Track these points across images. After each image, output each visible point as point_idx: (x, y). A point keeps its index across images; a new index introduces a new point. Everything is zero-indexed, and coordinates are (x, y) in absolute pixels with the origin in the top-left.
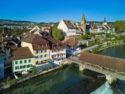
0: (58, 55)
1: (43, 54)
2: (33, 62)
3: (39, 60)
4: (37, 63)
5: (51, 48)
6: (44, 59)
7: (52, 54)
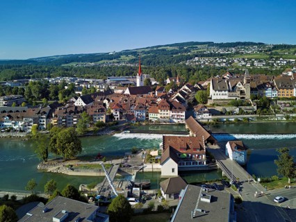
0: (178, 116)
1: (166, 112)
2: (159, 116)
3: (163, 116)
4: (161, 117)
5: (171, 109)
6: (166, 116)
7: (171, 114)
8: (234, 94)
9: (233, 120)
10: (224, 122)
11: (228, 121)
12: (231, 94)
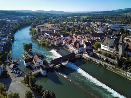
0: (76, 51)
4: (71, 49)
7: (74, 49)
8: (112, 49)
9: (98, 62)
10: (93, 61)
11: (95, 62)
12: (111, 48)
